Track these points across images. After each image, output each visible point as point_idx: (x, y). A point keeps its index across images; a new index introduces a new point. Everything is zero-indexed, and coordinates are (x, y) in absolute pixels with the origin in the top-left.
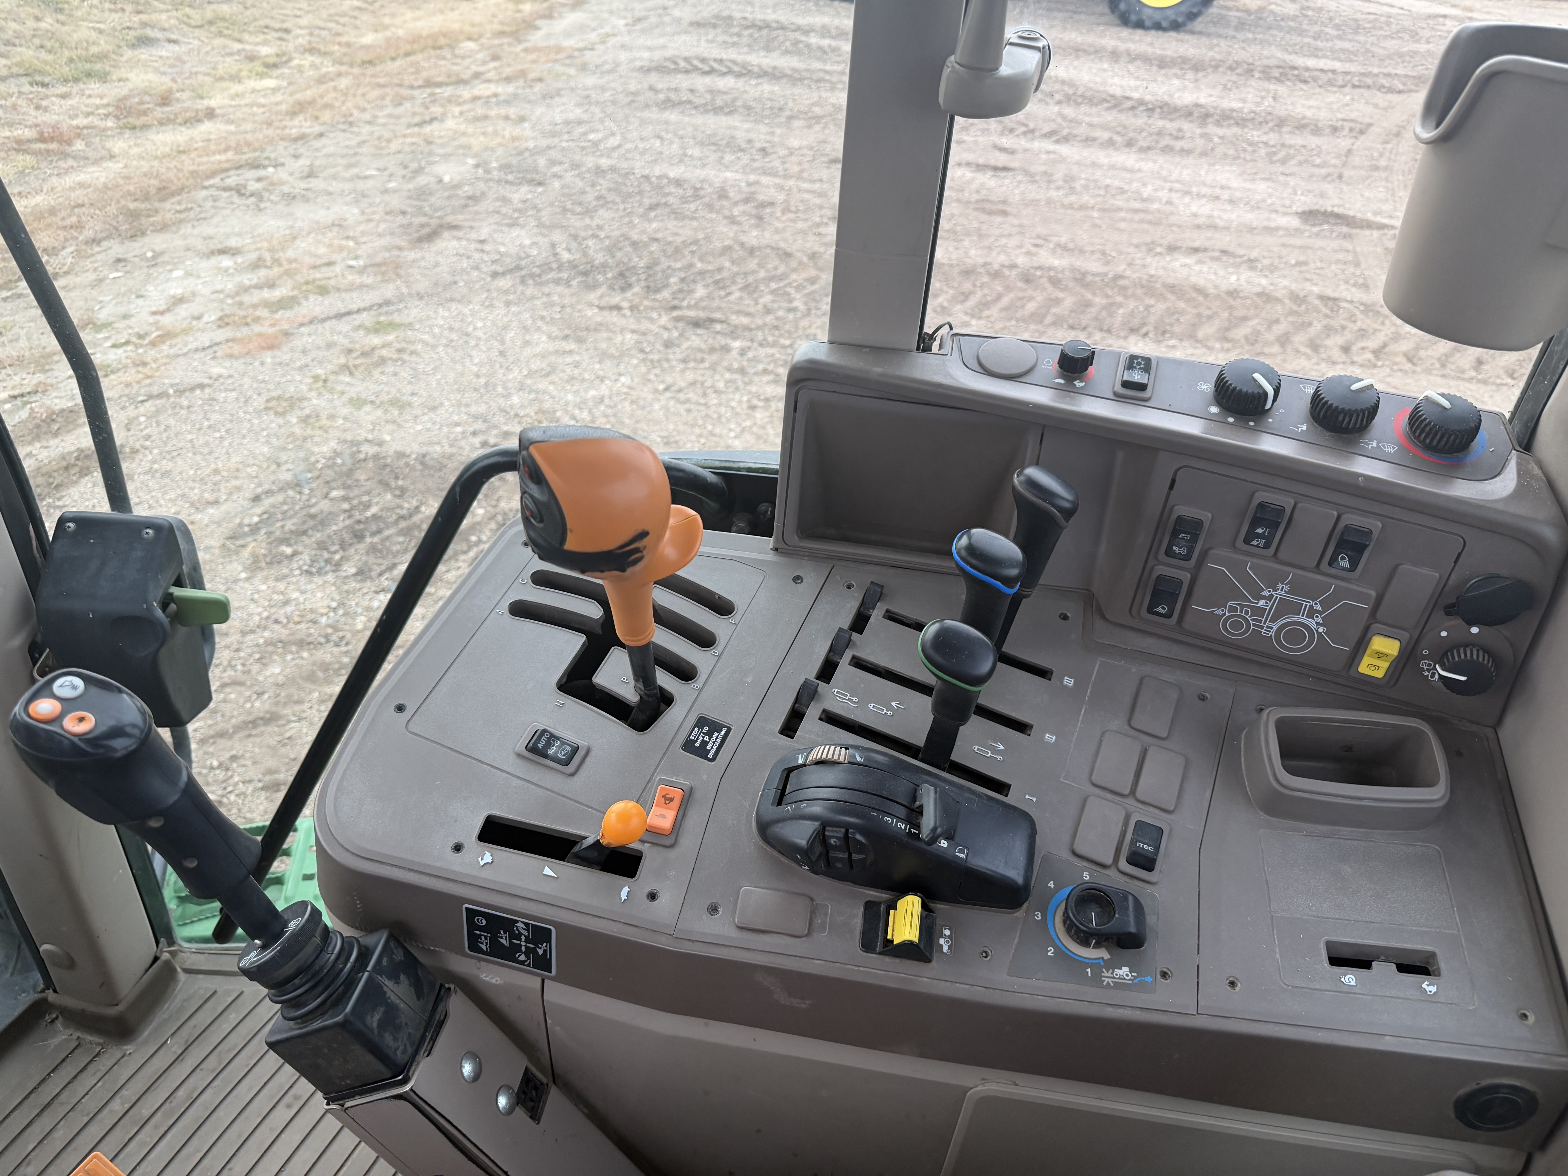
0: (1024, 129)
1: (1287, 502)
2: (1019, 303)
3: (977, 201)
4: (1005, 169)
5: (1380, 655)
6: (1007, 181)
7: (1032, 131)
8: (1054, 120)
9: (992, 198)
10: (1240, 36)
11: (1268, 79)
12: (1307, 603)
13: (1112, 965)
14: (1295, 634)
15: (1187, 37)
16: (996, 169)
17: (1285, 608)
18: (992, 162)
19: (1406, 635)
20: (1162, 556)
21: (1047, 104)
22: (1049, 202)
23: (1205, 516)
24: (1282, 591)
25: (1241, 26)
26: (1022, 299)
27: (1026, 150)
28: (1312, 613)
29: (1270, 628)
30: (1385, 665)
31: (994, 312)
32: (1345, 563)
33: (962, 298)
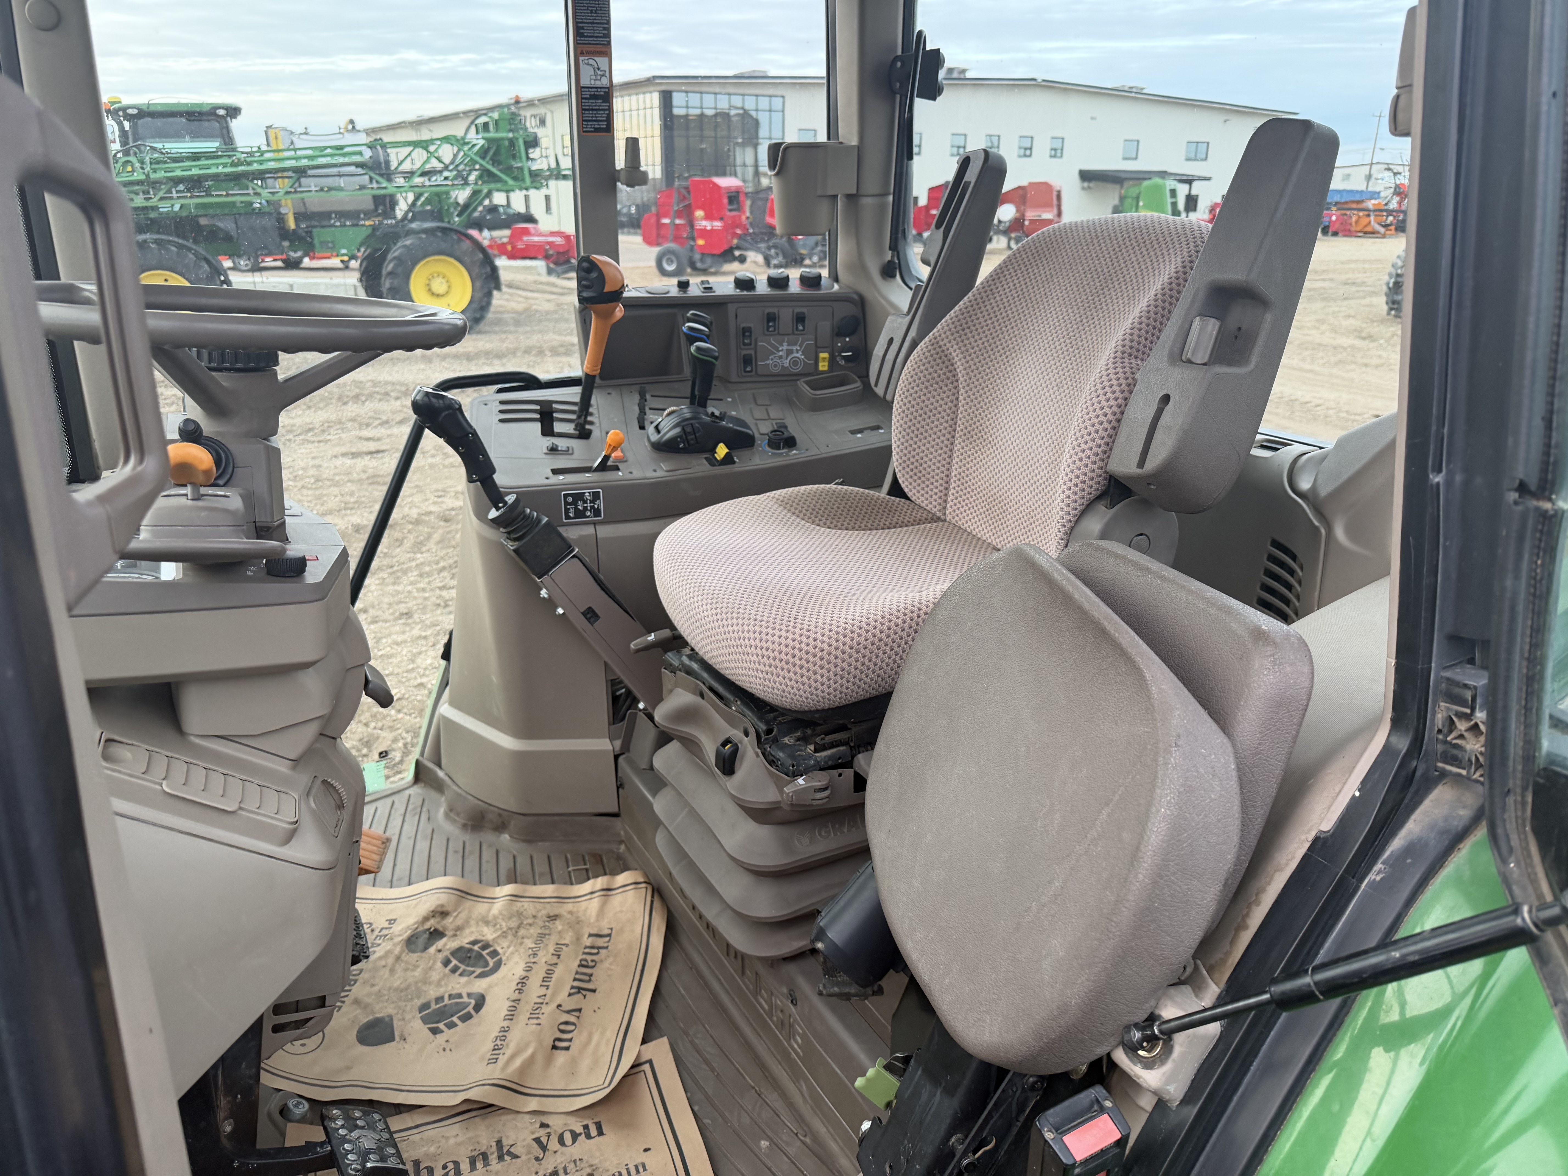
0: (378, 422)
1: (775, 310)
2: (449, 536)
3: (368, 478)
4: (378, 452)
5: (824, 359)
6: (387, 460)
7: (387, 422)
8: (401, 411)
9: (381, 473)
10: (520, 329)
11: (558, 354)
12: (795, 348)
13: (790, 451)
14: (795, 362)
15: (479, 336)
16: (371, 453)
17: (789, 352)
18: (365, 449)
19: (828, 349)
20: (742, 347)
21: (388, 401)
22: (432, 466)
23: (751, 325)
24: (785, 346)
25: (517, 323)
26: (449, 532)
27: (389, 436)
28: (797, 351)
29: (786, 363)
30: (826, 364)
31: (431, 545)
32: (801, 328)
33: (398, 544)
